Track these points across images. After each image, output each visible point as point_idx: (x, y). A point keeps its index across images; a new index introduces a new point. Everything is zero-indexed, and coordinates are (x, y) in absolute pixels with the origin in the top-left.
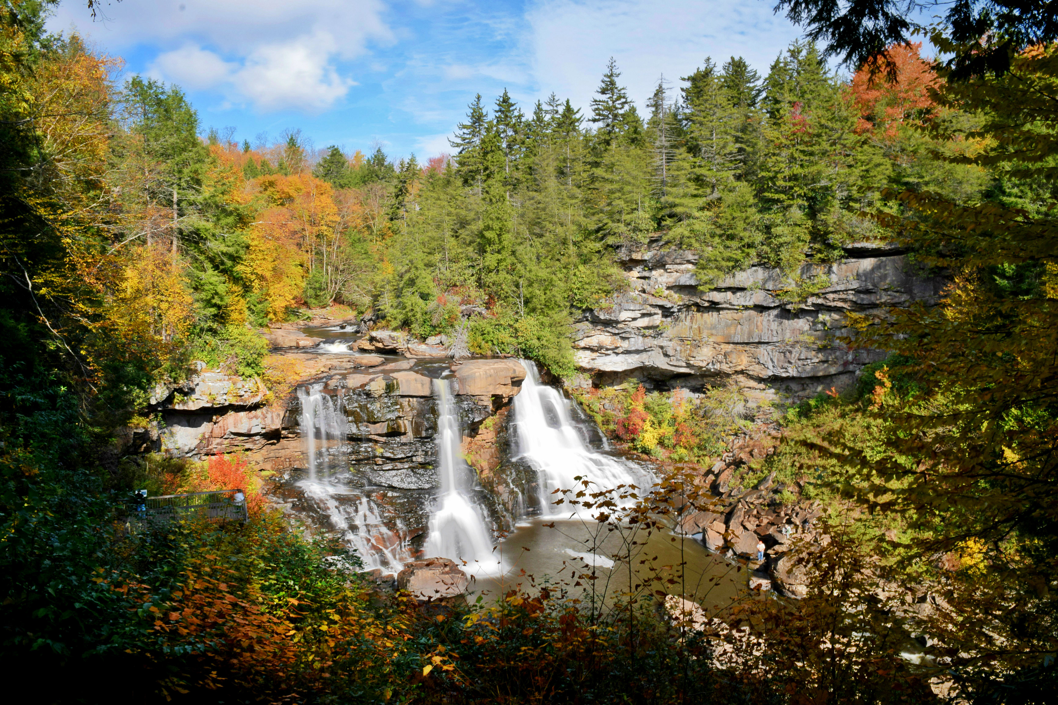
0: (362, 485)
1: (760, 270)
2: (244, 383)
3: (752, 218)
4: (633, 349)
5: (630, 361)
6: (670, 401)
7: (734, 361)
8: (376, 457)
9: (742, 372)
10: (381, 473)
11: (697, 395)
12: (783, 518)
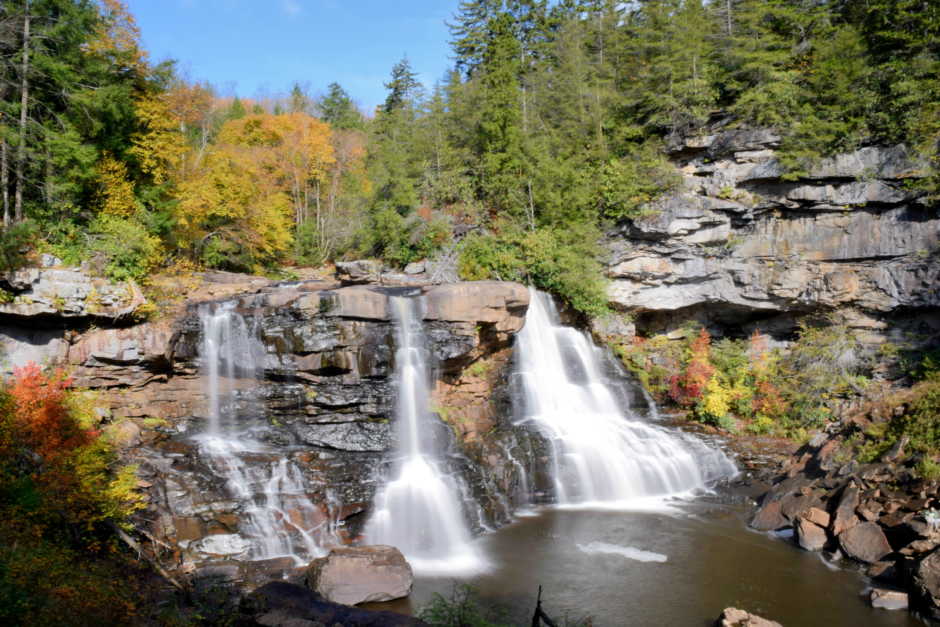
0: (286, 444)
1: (874, 151)
2: (112, 288)
3: (860, 73)
4: (692, 275)
5: (687, 294)
6: (748, 353)
7: (839, 287)
8: (305, 403)
9: (851, 304)
10: (315, 427)
11: (785, 343)
12: (924, 501)
